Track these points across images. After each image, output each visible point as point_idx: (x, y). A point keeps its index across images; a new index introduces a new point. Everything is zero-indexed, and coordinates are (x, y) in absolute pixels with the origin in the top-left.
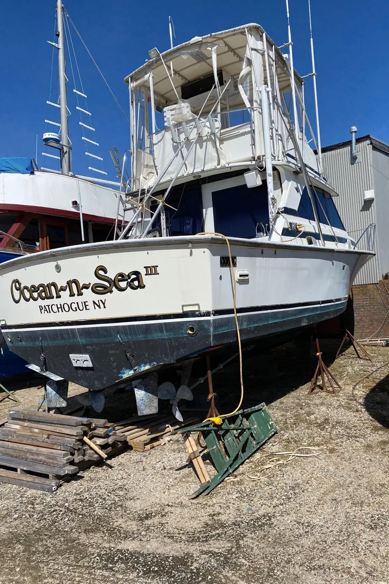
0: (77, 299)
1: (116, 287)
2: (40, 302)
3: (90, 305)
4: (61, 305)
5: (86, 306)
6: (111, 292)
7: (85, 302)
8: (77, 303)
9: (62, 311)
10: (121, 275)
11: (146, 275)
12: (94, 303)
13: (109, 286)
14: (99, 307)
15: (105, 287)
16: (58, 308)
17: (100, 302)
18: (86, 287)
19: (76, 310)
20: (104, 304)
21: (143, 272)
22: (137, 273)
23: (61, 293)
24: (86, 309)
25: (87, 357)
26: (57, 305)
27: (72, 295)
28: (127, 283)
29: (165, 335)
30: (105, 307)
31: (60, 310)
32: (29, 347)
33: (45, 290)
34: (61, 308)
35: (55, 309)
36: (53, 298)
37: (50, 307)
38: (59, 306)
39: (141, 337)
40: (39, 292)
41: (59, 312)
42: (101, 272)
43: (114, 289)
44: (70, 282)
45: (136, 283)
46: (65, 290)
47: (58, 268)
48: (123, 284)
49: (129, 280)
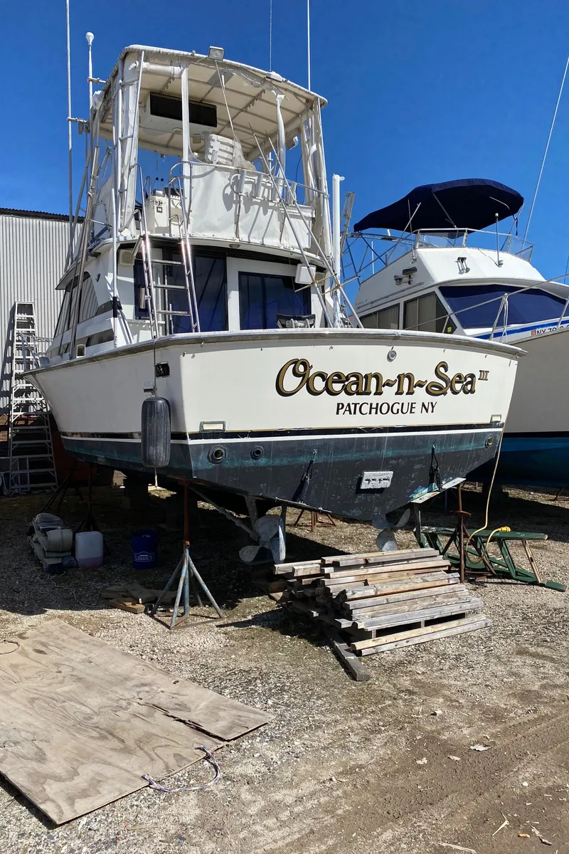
0: (405, 399)
1: (452, 389)
2: (343, 398)
3: (418, 407)
4: (377, 404)
5: (412, 407)
6: (445, 394)
7: (412, 404)
8: (403, 404)
9: (376, 413)
10: (459, 376)
11: (479, 379)
12: (423, 405)
13: (445, 386)
14: (427, 411)
15: (440, 388)
16: (371, 408)
17: (430, 404)
18: (420, 385)
19: (398, 413)
20: (433, 407)
21: (477, 376)
22: (472, 376)
23: (386, 389)
24: (411, 412)
25: (390, 474)
26: (371, 404)
27: (399, 393)
28: (462, 386)
29: (471, 446)
30: (432, 412)
31: (374, 411)
33: (360, 382)
34: (377, 408)
35: (366, 409)
36: (369, 394)
37: (358, 406)
38: (374, 406)
39: (452, 448)
40: (346, 383)
41: (370, 413)
42: (442, 370)
43: (449, 391)
44: (402, 377)
45: (469, 387)
46: (392, 386)
47: (391, 356)
48: (458, 387)
49: (464, 383)
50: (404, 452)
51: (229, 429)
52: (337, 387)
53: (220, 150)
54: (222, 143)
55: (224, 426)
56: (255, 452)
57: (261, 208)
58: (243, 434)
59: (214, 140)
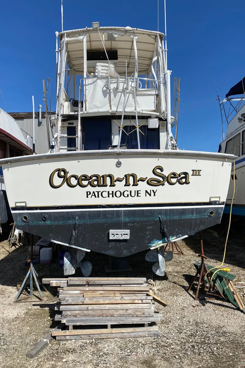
0: (131, 188)
1: (168, 182)
2: (89, 188)
3: (143, 193)
4: (113, 192)
5: (138, 193)
6: (163, 185)
7: (138, 191)
8: (131, 191)
9: (113, 196)
10: (174, 174)
11: (192, 175)
12: (146, 192)
13: (162, 181)
14: (150, 195)
15: (159, 181)
16: (109, 194)
17: (152, 191)
18: (142, 180)
19: (128, 196)
20: (154, 193)
21: (190, 173)
22: (186, 174)
23: (117, 183)
24: (138, 196)
25: (128, 231)
26: (108, 192)
27: (127, 185)
28: (177, 180)
29: (194, 216)
30: (154, 195)
31: (111, 196)
32: (55, 226)
33: (99, 179)
34: (113, 194)
35: (105, 194)
36: (106, 186)
37: (100, 193)
38: (111, 192)
39: (176, 217)
40: (90, 180)
41: (109, 197)
42: (158, 171)
43: (166, 183)
44: (128, 176)
45: (184, 180)
46: (121, 181)
47: (119, 164)
48: (174, 180)
49: (179, 178)
50: (138, 219)
51: (29, 205)
52: (85, 183)
53: (102, 69)
54: (102, 66)
55: (26, 204)
56: (43, 217)
57: (123, 94)
58: (36, 208)
59: (98, 66)
